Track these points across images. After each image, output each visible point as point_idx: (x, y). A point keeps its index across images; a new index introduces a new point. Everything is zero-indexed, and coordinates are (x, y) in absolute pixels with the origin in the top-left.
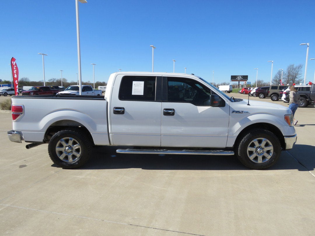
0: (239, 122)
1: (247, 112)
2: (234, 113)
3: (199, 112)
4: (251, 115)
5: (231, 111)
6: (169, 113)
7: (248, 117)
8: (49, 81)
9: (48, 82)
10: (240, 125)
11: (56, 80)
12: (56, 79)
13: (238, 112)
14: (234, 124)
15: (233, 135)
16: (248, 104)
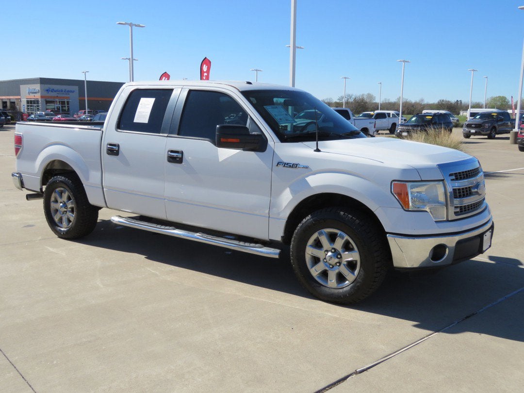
0: (290, 189)
1: (307, 167)
2: (281, 167)
3: (221, 160)
4: (314, 174)
5: (275, 163)
6: (176, 158)
7: (307, 179)
8: (339, 99)
9: (338, 101)
10: (292, 193)
11: (354, 97)
12: (352, 95)
13: (287, 165)
14: (281, 191)
15: (279, 214)
16: (315, 149)
